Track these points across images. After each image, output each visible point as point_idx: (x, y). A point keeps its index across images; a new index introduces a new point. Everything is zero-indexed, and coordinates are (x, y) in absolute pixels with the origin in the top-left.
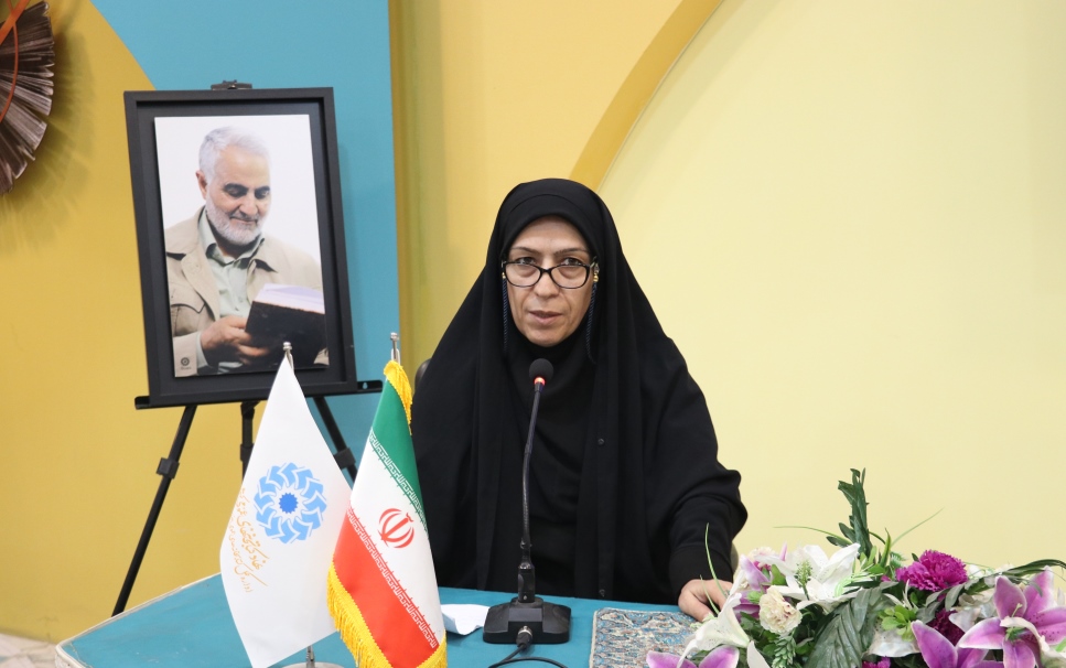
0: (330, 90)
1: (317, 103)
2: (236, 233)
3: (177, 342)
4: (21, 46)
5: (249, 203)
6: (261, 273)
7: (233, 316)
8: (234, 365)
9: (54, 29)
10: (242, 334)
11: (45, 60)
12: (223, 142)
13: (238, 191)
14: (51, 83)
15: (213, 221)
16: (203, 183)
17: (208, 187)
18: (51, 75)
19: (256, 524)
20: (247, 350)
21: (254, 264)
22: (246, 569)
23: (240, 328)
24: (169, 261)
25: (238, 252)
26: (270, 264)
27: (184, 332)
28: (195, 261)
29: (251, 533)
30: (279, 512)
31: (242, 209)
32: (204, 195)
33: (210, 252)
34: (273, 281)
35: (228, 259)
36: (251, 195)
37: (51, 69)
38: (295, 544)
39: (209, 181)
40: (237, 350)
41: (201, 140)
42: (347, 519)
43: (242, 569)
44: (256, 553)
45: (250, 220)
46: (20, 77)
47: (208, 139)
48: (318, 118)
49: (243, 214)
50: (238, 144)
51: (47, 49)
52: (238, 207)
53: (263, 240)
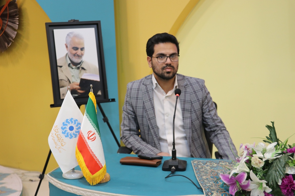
0: (100, 21)
1: (96, 25)
2: (76, 60)
3: (61, 89)
4: (9, 11)
5: (79, 52)
6: (83, 71)
7: (76, 82)
8: (77, 95)
9: (18, 6)
10: (78, 87)
11: (16, 15)
12: (72, 36)
13: (76, 49)
14: (18, 21)
15: (70, 57)
16: (67, 47)
17: (68, 48)
18: (18, 19)
19: (62, 135)
20: (79, 91)
21: (81, 69)
23: (78, 85)
24: (59, 68)
25: (76, 65)
26: (85, 68)
27: (63, 87)
28: (65, 68)
29: (61, 137)
30: (69, 131)
31: (78, 53)
32: (67, 50)
33: (69, 65)
34: (86, 73)
35: (74, 67)
36: (79, 50)
37: (18, 17)
39: (68, 46)
40: (76, 91)
41: (66, 35)
43: (58, 147)
44: (62, 142)
45: (80, 56)
46: (9, 19)
47: (68, 35)
48: (96, 29)
49: (78, 55)
50: (76, 36)
51: (16, 12)
52: (76, 53)
53: (83, 62)
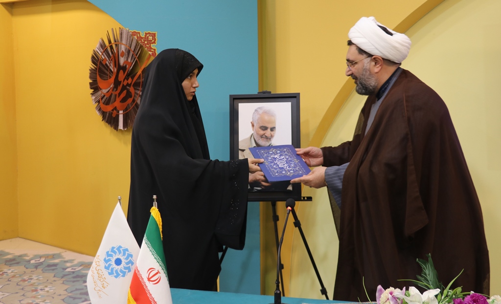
0: (299, 94)
2: (263, 143)
5: (268, 133)
8: (259, 189)
10: (262, 178)
12: (261, 112)
13: (264, 128)
15: (255, 138)
16: (253, 126)
19: (104, 271)
20: (264, 183)
22: (99, 289)
23: (262, 176)
24: (240, 152)
28: (248, 152)
29: (102, 274)
30: (114, 266)
31: (266, 134)
32: (253, 130)
36: (269, 130)
38: (121, 279)
39: (255, 125)
40: (260, 183)
41: (254, 111)
42: (135, 271)
43: (97, 289)
44: (104, 282)
45: (268, 139)
47: (256, 110)
48: (294, 103)
49: (266, 136)
50: (266, 112)
52: (264, 134)
53: (272, 145)
